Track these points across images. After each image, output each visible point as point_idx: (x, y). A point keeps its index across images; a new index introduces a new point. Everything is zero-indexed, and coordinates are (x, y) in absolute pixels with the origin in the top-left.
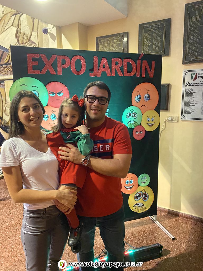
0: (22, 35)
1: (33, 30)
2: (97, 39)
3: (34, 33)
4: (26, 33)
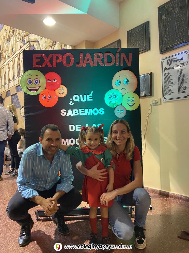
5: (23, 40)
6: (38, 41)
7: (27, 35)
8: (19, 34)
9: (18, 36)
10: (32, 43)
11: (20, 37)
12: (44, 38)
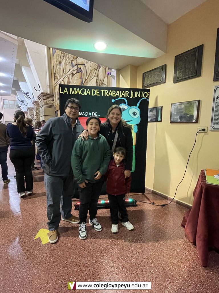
0: (99, 81)
1: (105, 77)
2: (143, 74)
3: (106, 78)
4: (101, 80)
5: (71, 63)
6: (84, 64)
7: (75, 59)
8: (68, 58)
9: (67, 59)
10: (79, 66)
11: (69, 60)
12: (90, 61)
